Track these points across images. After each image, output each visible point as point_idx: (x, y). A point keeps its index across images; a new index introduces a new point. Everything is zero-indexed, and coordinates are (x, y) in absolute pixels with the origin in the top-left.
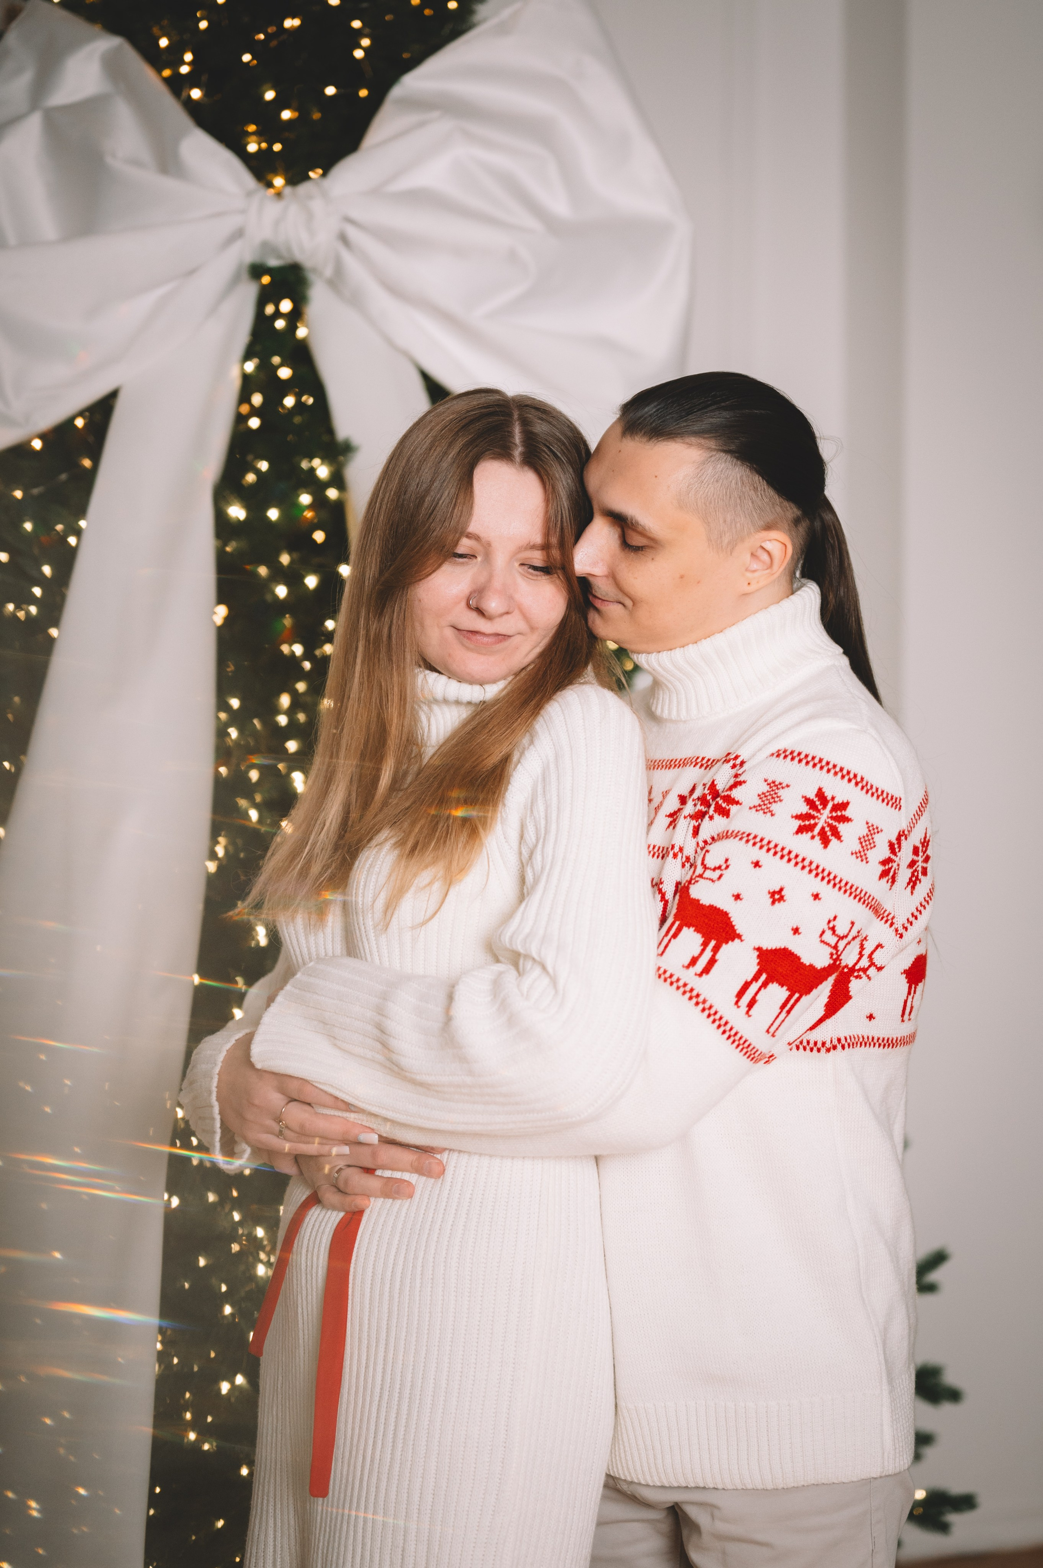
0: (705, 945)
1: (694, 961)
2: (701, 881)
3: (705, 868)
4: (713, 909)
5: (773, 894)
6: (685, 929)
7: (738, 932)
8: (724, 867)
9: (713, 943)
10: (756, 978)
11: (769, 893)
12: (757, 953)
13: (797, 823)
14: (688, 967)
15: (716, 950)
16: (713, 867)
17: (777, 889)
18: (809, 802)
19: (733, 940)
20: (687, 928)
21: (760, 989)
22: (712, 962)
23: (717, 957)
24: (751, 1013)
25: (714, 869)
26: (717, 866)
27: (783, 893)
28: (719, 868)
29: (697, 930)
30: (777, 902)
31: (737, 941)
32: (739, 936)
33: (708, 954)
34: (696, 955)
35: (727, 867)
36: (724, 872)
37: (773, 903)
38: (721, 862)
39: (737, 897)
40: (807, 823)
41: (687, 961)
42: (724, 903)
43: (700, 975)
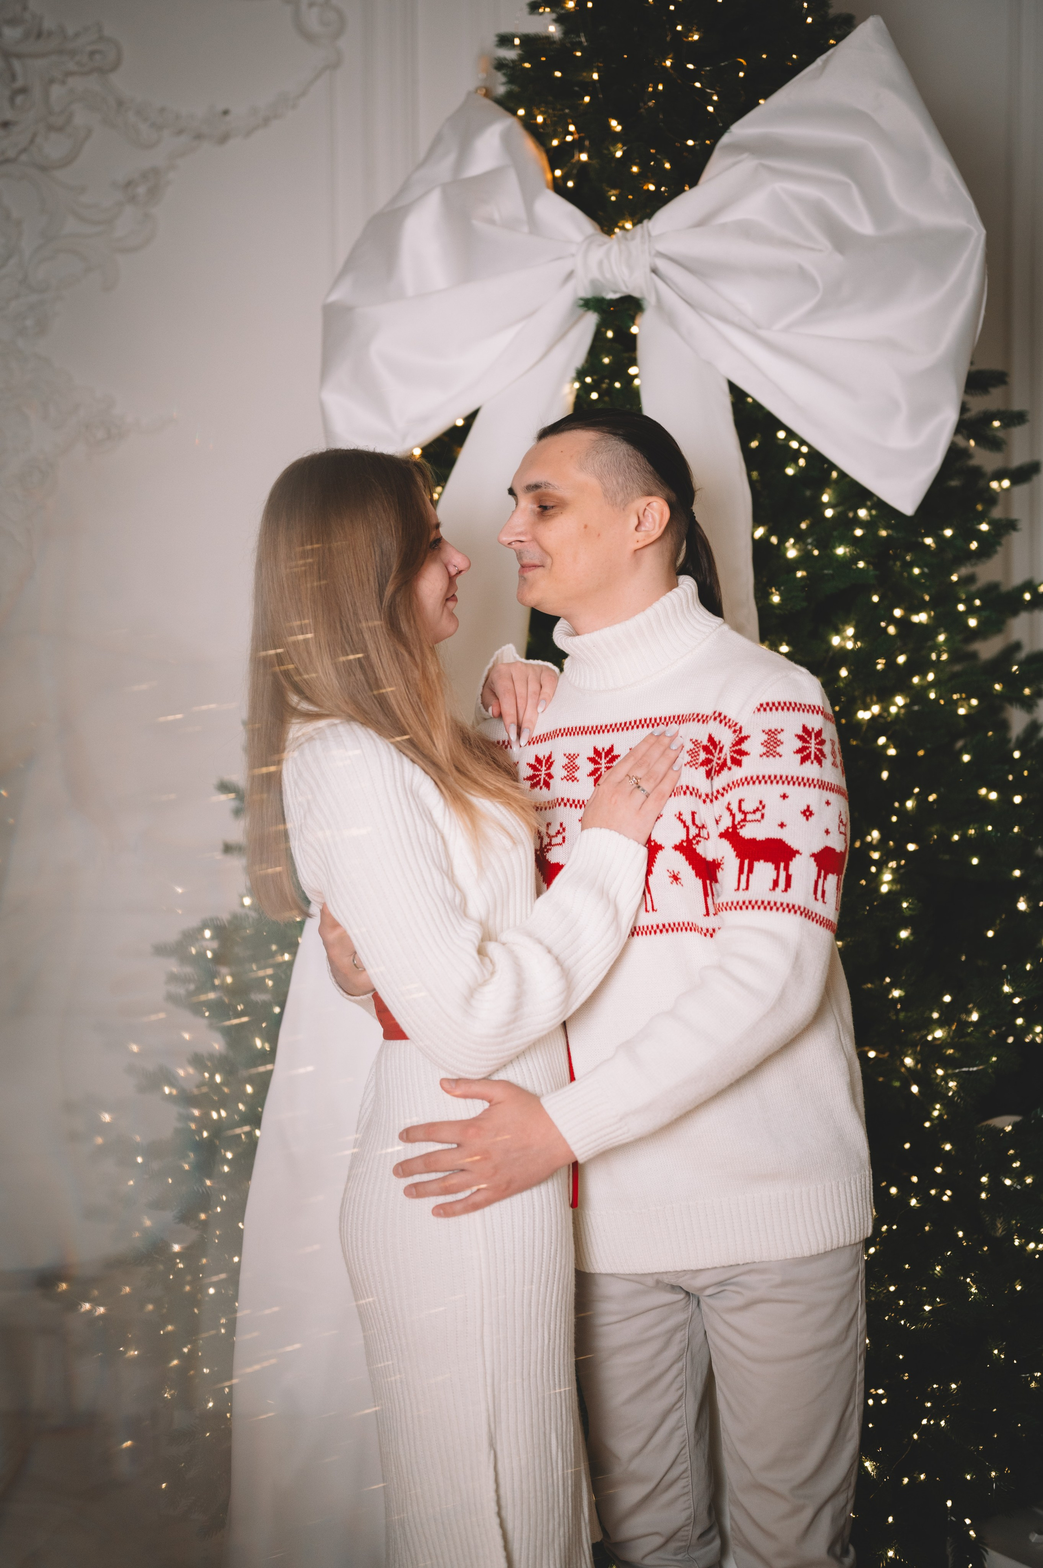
0: (777, 868)
1: (776, 883)
2: (747, 824)
3: (745, 813)
4: (769, 841)
5: (804, 813)
6: (756, 864)
7: (795, 849)
8: (761, 808)
9: (782, 865)
10: (819, 876)
11: (802, 813)
12: (813, 859)
13: (799, 756)
14: (774, 889)
15: (786, 868)
16: (752, 811)
17: (805, 808)
18: (800, 737)
19: (795, 856)
20: (757, 862)
21: (824, 882)
22: (788, 878)
23: (790, 873)
24: (825, 900)
25: (754, 812)
26: (755, 808)
27: (811, 809)
28: (758, 809)
29: (766, 860)
30: (809, 817)
31: (797, 855)
32: (797, 852)
33: (783, 874)
34: (775, 878)
35: (764, 807)
36: (763, 811)
37: (807, 819)
38: (756, 804)
39: (782, 825)
40: (805, 753)
41: (771, 885)
42: (775, 833)
43: (786, 890)
